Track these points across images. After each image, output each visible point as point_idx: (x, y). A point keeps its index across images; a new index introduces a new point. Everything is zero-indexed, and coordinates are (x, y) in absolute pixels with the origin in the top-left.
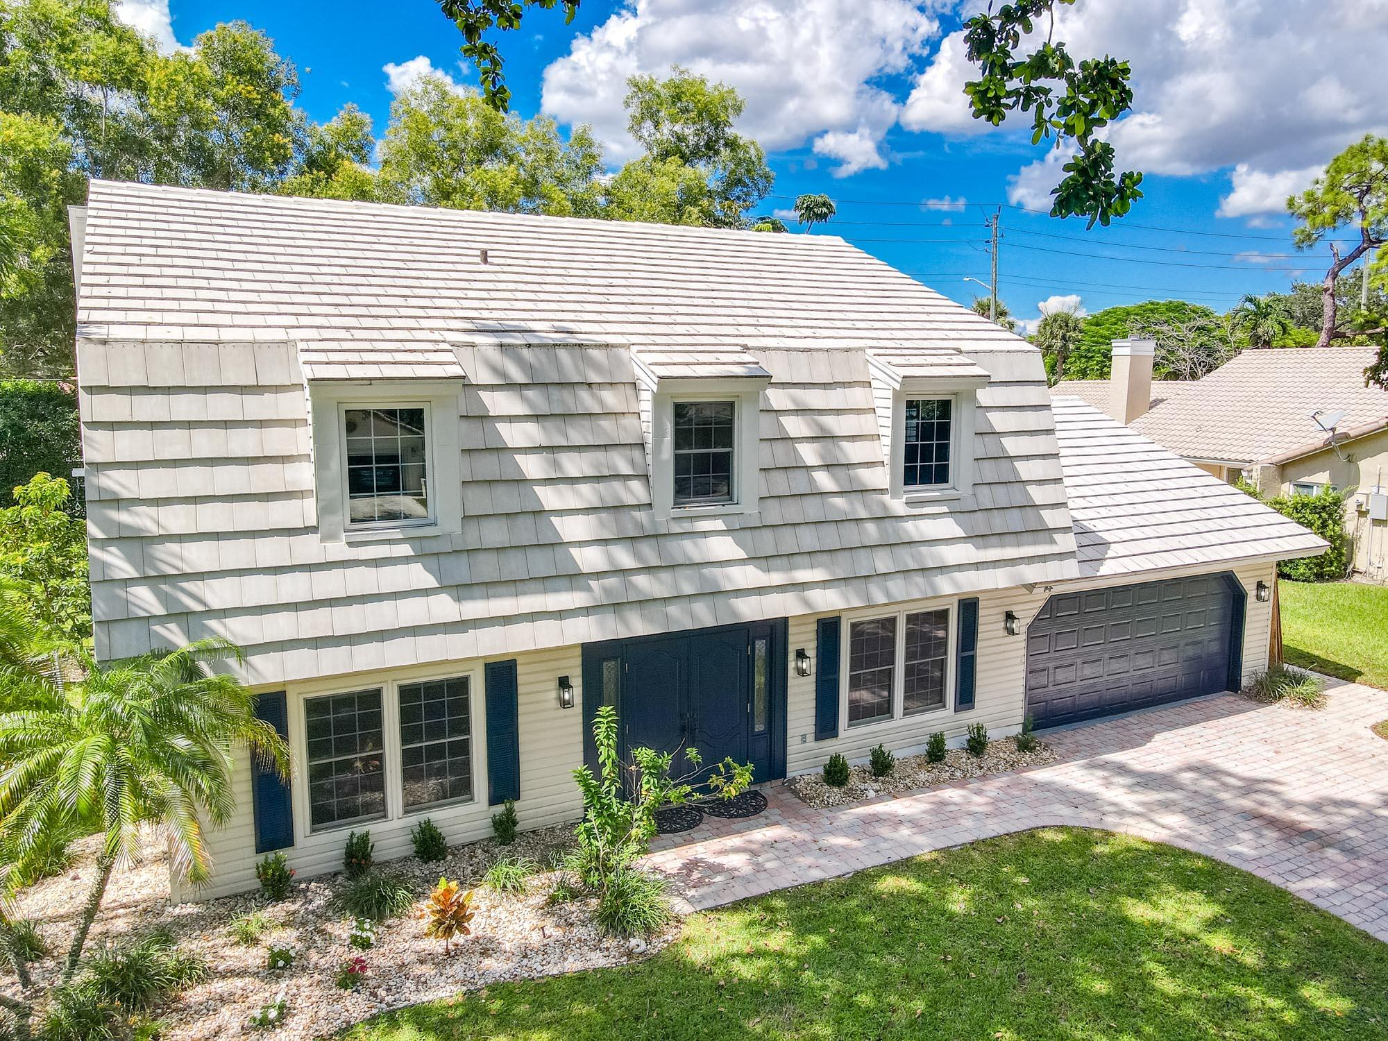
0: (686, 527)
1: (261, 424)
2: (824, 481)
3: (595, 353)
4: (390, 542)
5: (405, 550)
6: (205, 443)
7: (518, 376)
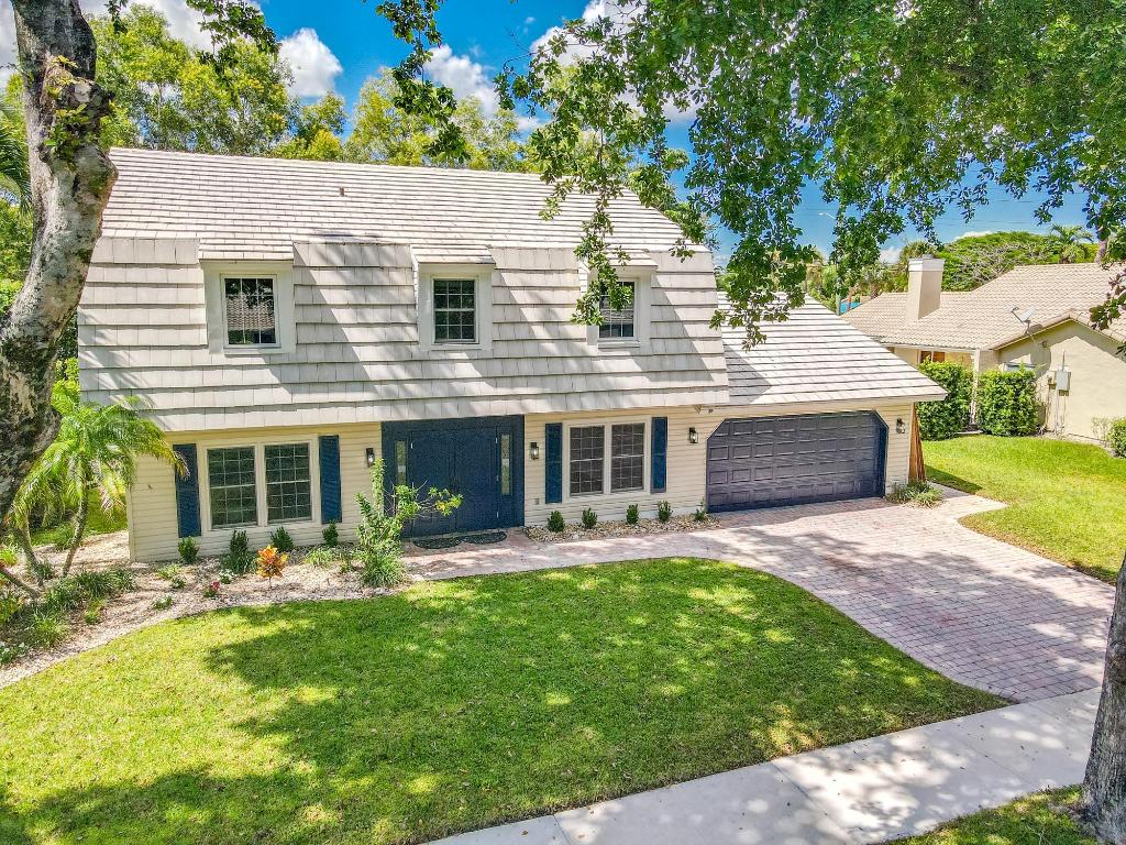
0: (443, 356)
1: (178, 285)
2: (540, 332)
3: (387, 249)
4: (252, 356)
5: (261, 361)
6: (144, 295)
7: (338, 262)
